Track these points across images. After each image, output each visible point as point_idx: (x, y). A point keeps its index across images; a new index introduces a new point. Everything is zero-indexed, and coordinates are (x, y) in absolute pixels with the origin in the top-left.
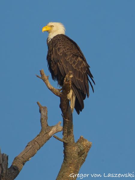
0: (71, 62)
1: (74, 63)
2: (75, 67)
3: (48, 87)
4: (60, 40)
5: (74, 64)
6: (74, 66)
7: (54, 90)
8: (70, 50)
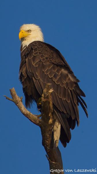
0: (51, 76)
1: (55, 76)
2: (58, 81)
3: (22, 112)
4: (36, 46)
5: (56, 78)
6: (55, 80)
7: (31, 116)
8: (50, 59)
